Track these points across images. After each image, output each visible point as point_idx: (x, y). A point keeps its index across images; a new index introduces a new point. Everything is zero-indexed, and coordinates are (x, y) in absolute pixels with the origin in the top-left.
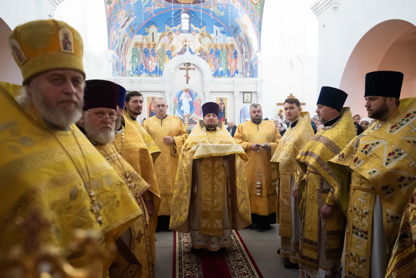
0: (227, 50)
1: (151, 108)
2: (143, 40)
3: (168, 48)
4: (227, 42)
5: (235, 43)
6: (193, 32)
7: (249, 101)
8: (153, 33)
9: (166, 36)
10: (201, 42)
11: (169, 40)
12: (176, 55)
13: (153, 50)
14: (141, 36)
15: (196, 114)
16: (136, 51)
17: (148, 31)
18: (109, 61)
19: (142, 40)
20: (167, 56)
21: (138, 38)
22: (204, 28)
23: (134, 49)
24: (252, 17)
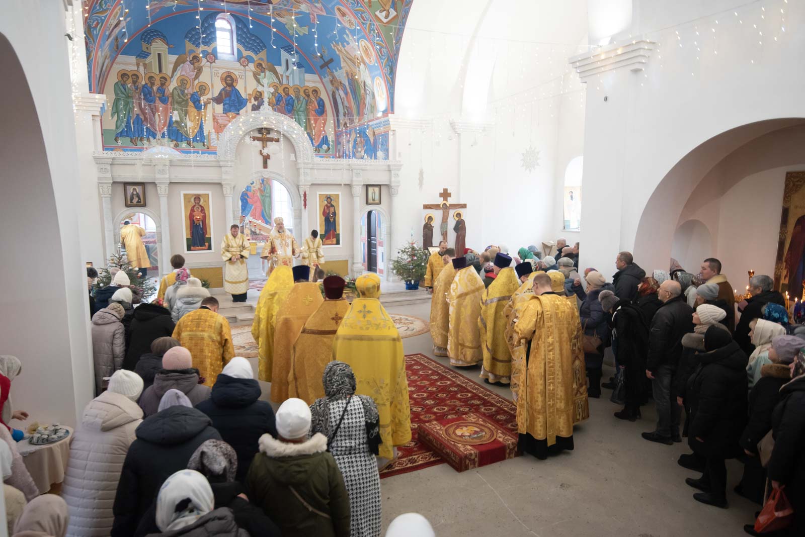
0: (306, 98)
1: (194, 216)
2: (138, 67)
3: (193, 88)
4: (307, 84)
5: (320, 86)
6: (243, 59)
7: (377, 201)
8: (159, 55)
9: (188, 63)
10: (258, 81)
11: (193, 71)
12: (209, 103)
13: (162, 90)
14: (132, 59)
15: (254, 216)
16: (123, 90)
17: (147, 48)
18: (93, 115)
19: (135, 68)
20: (191, 103)
21: (128, 63)
22: (263, 54)
23: (118, 86)
24: (378, 47)
